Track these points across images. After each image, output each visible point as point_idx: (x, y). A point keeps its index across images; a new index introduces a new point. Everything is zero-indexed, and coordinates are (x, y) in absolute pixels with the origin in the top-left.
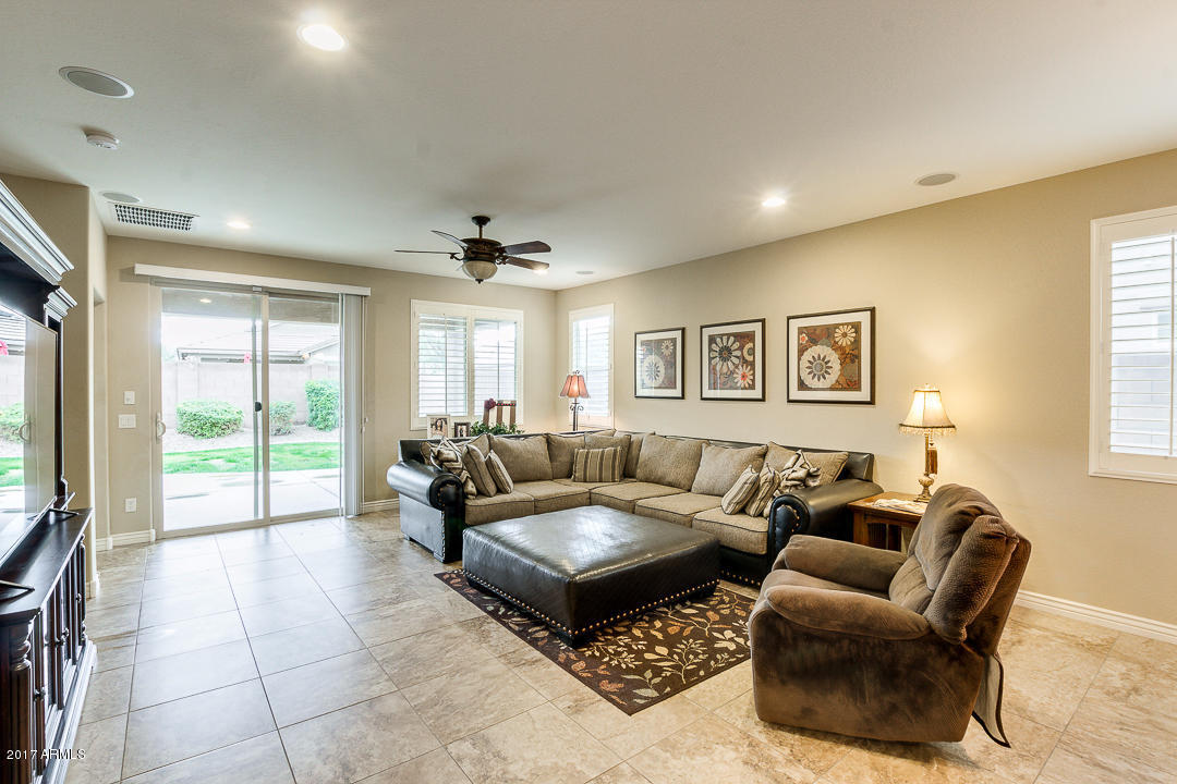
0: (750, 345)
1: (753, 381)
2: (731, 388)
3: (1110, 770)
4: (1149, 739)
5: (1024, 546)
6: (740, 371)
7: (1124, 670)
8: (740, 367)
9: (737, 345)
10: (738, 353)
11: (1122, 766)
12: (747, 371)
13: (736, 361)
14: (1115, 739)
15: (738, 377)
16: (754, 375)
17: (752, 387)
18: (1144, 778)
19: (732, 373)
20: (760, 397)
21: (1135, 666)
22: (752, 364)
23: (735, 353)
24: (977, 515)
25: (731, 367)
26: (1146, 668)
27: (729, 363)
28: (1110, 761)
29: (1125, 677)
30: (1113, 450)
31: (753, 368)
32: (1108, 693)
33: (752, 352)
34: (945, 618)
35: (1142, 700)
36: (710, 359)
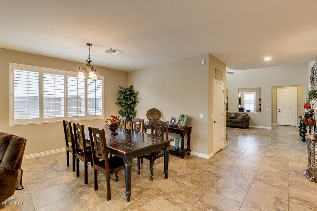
3: (38, 182)
4: (39, 174)
5: (26, 140)
7: (26, 167)
11: (39, 180)
14: (35, 178)
18: (43, 180)
21: (27, 165)
24: (12, 137)
26: (28, 164)
28: (37, 181)
29: (27, 168)
30: (15, 119)
32: (27, 172)
34: (10, 164)
35: (33, 170)
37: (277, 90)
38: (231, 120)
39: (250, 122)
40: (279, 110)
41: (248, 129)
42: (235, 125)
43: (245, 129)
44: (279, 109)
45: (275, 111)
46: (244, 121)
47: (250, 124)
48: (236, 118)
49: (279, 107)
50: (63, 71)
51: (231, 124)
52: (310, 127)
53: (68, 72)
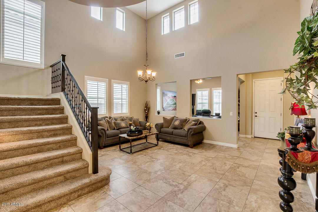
37: (254, 83)
38: (173, 132)
39: (205, 134)
40: (256, 115)
42: (178, 140)
44: (256, 113)
45: (250, 116)
46: (190, 134)
47: (204, 138)
48: (182, 128)
49: (256, 109)
51: (172, 138)
52: (302, 174)
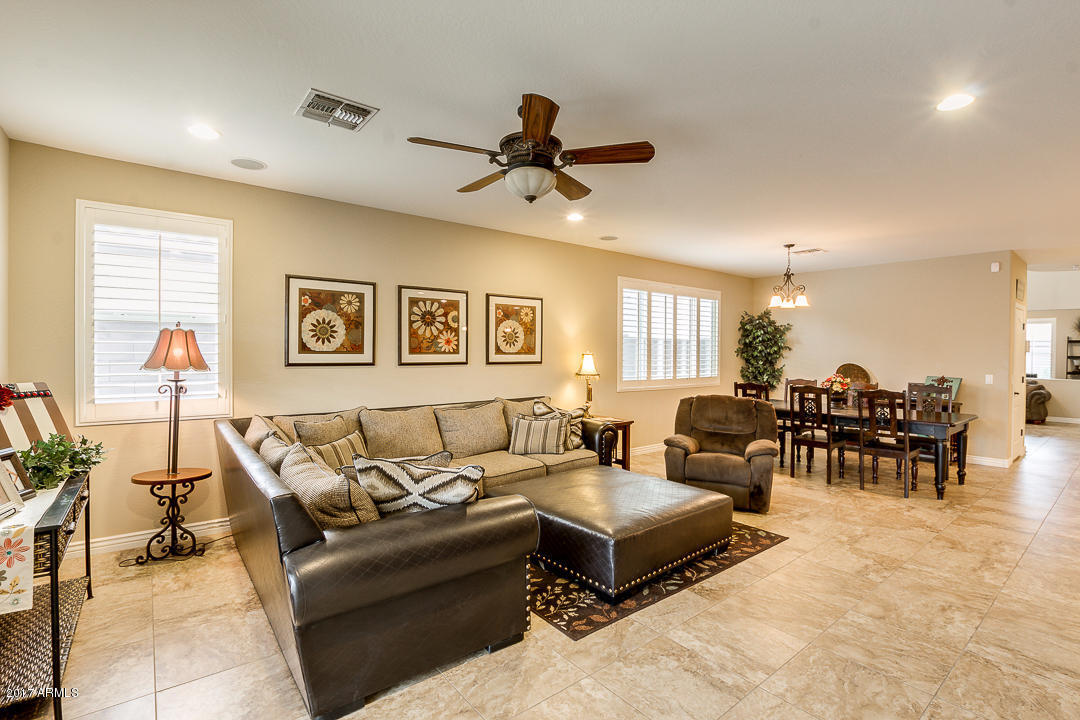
0: (454, 313)
1: (457, 346)
2: (435, 352)
6: (446, 336)
8: (444, 332)
9: (441, 311)
10: (443, 319)
12: (451, 336)
13: (441, 327)
15: (442, 341)
16: (458, 340)
17: (456, 351)
19: (436, 337)
20: (465, 361)
22: (456, 331)
23: (438, 319)
25: (436, 333)
27: (433, 328)
31: (457, 335)
33: (456, 319)
36: (411, 323)
41: (1045, 425)
43: (1038, 424)
50: (668, 286)
53: (679, 288)
